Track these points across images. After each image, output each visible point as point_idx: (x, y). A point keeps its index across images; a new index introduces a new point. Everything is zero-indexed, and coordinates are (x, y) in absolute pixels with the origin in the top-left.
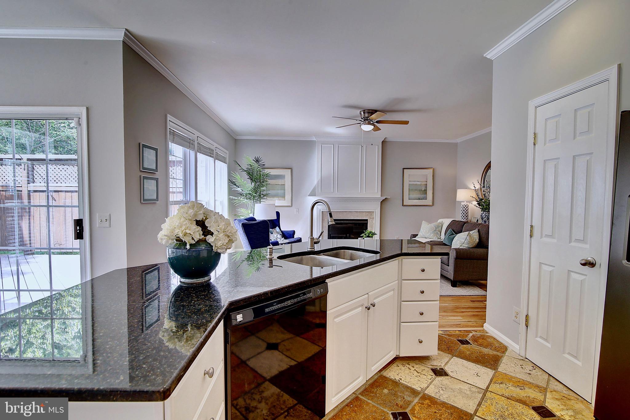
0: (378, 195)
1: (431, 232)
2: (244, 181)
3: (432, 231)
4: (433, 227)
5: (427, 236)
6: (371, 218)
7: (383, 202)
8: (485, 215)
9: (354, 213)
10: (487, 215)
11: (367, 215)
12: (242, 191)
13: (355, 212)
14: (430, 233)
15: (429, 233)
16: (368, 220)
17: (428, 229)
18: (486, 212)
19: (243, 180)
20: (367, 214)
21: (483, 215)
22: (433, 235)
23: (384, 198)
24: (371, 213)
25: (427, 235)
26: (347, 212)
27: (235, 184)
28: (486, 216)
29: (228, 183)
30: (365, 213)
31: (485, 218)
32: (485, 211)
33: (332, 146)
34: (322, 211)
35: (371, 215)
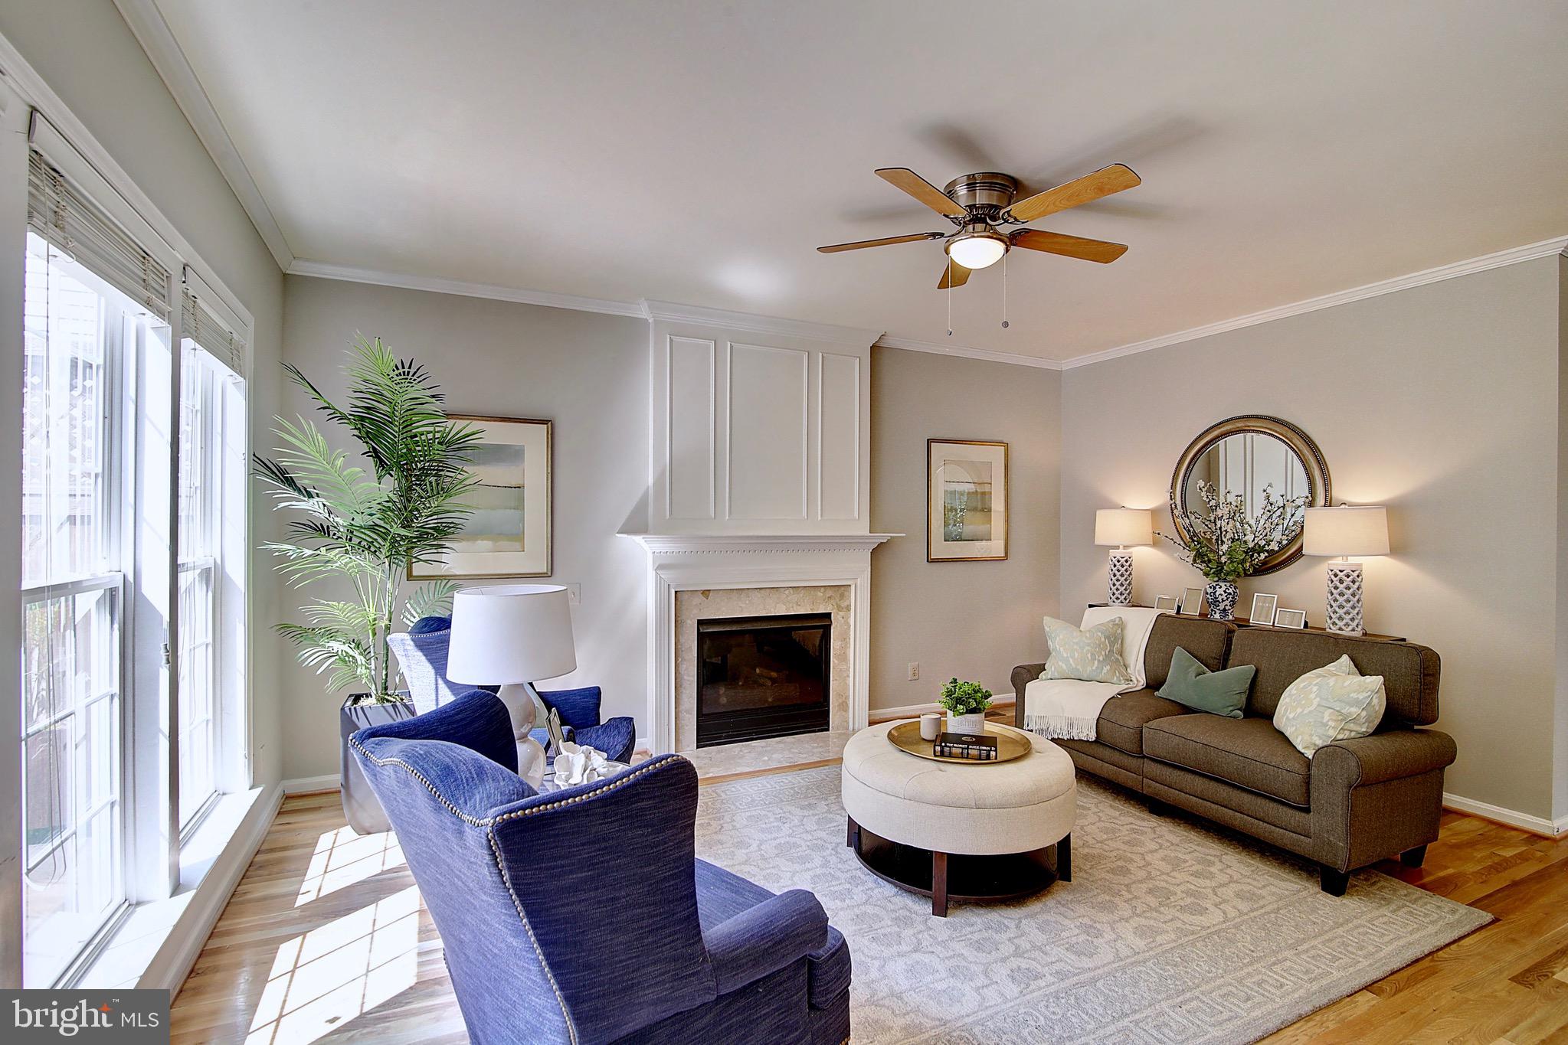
0: (862, 528)
1: (1101, 658)
2: (345, 467)
3: (1103, 653)
4: (1103, 639)
5: (1088, 671)
6: (840, 608)
7: (877, 552)
8: (1225, 592)
9: (787, 592)
10: (1231, 591)
11: (830, 597)
12: (330, 513)
13: (791, 590)
14: (1099, 661)
15: (1096, 662)
16: (831, 613)
17: (1087, 648)
18: (1229, 582)
19: (339, 462)
20: (829, 593)
21: (1219, 591)
22: (1108, 667)
23: (882, 537)
24: (843, 589)
25: (1089, 669)
26: (762, 591)
27: (291, 482)
28: (1230, 594)
29: (252, 474)
30: (822, 589)
31: (1227, 602)
32: (1225, 579)
33: (708, 347)
34: (676, 592)
35: (842, 596)
